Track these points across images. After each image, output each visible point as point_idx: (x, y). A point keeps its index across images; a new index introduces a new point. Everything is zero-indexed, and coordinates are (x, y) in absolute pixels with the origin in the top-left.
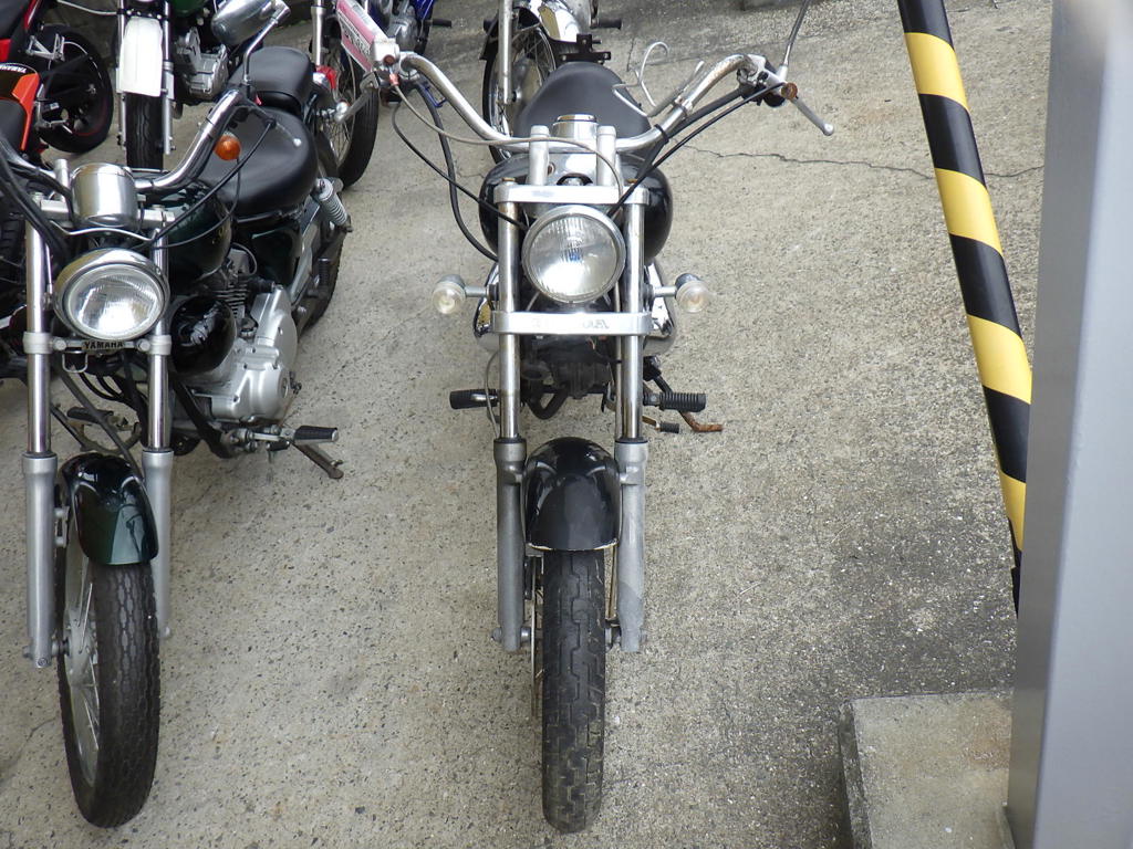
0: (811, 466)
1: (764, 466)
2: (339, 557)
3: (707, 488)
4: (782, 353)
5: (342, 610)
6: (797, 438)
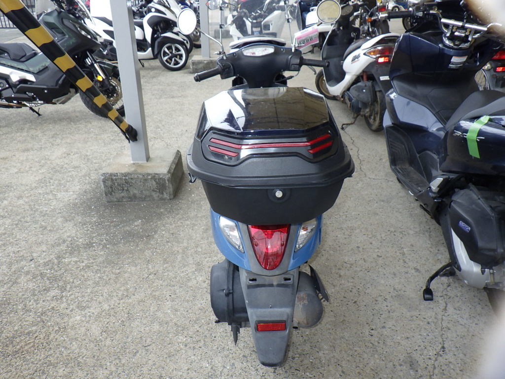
0: (147, 265)
1: (166, 265)
3: (191, 258)
4: (132, 325)
6: (147, 276)
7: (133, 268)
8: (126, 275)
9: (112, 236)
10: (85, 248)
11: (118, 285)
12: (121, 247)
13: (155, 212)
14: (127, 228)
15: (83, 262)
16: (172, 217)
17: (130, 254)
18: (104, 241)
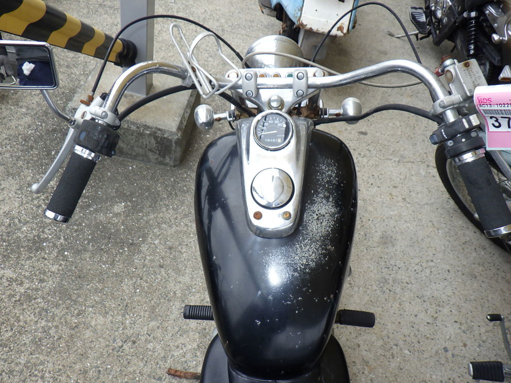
0: (123, 316)
2: (428, 323)
5: (407, 283)
6: (120, 344)
7: (101, 320)
8: (88, 334)
9: (76, 231)
10: (30, 249)
11: (72, 358)
12: (88, 262)
13: (148, 189)
14: (101, 217)
15: (21, 284)
16: (173, 209)
17: (99, 282)
18: (62, 241)
